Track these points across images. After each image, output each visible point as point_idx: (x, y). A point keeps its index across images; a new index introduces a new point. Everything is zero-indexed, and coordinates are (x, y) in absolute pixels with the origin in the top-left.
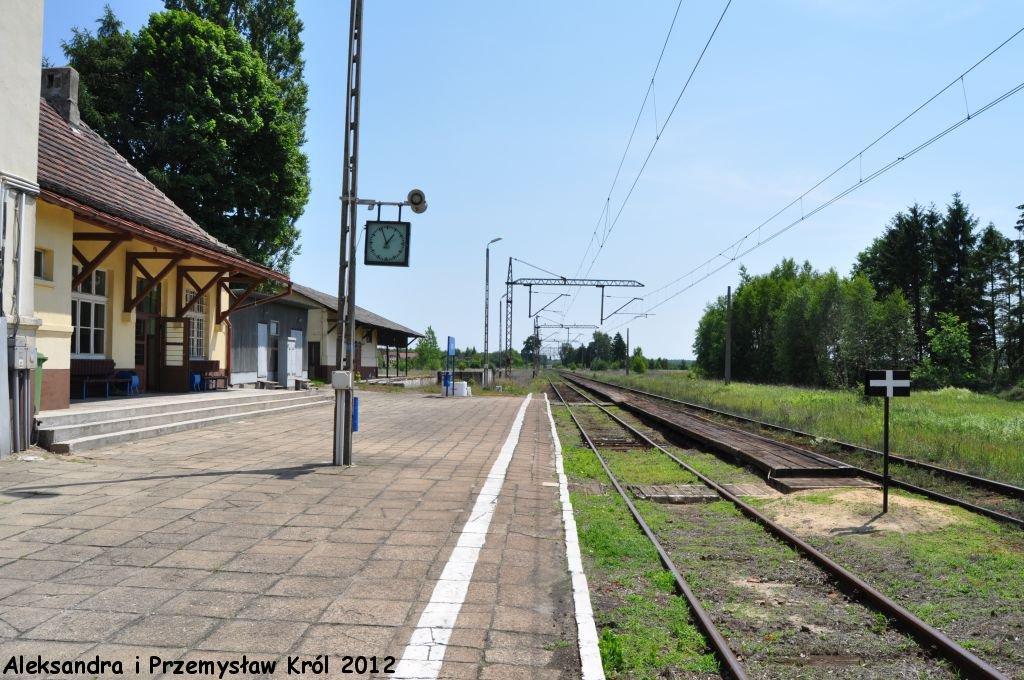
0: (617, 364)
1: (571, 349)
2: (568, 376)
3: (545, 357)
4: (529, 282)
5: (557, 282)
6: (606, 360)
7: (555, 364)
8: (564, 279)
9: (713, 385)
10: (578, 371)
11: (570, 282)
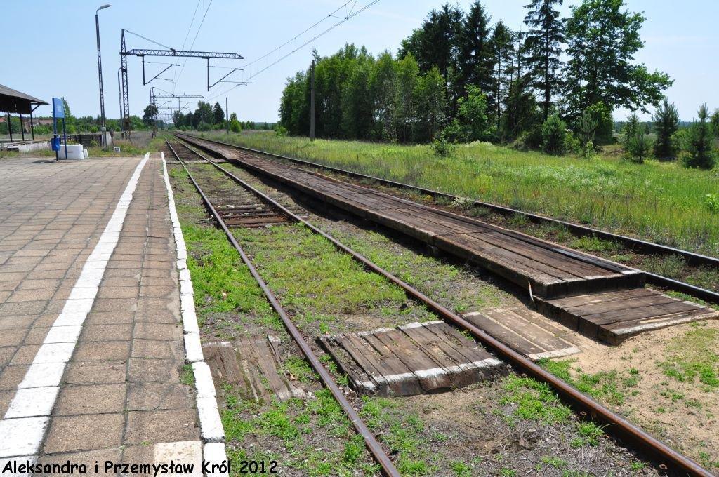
0: (217, 126)
1: (182, 115)
2: (181, 136)
3: (162, 122)
4: (141, 52)
5: (167, 53)
6: (209, 122)
7: (170, 127)
8: (174, 51)
9: (300, 142)
10: (188, 132)
11: (178, 53)
